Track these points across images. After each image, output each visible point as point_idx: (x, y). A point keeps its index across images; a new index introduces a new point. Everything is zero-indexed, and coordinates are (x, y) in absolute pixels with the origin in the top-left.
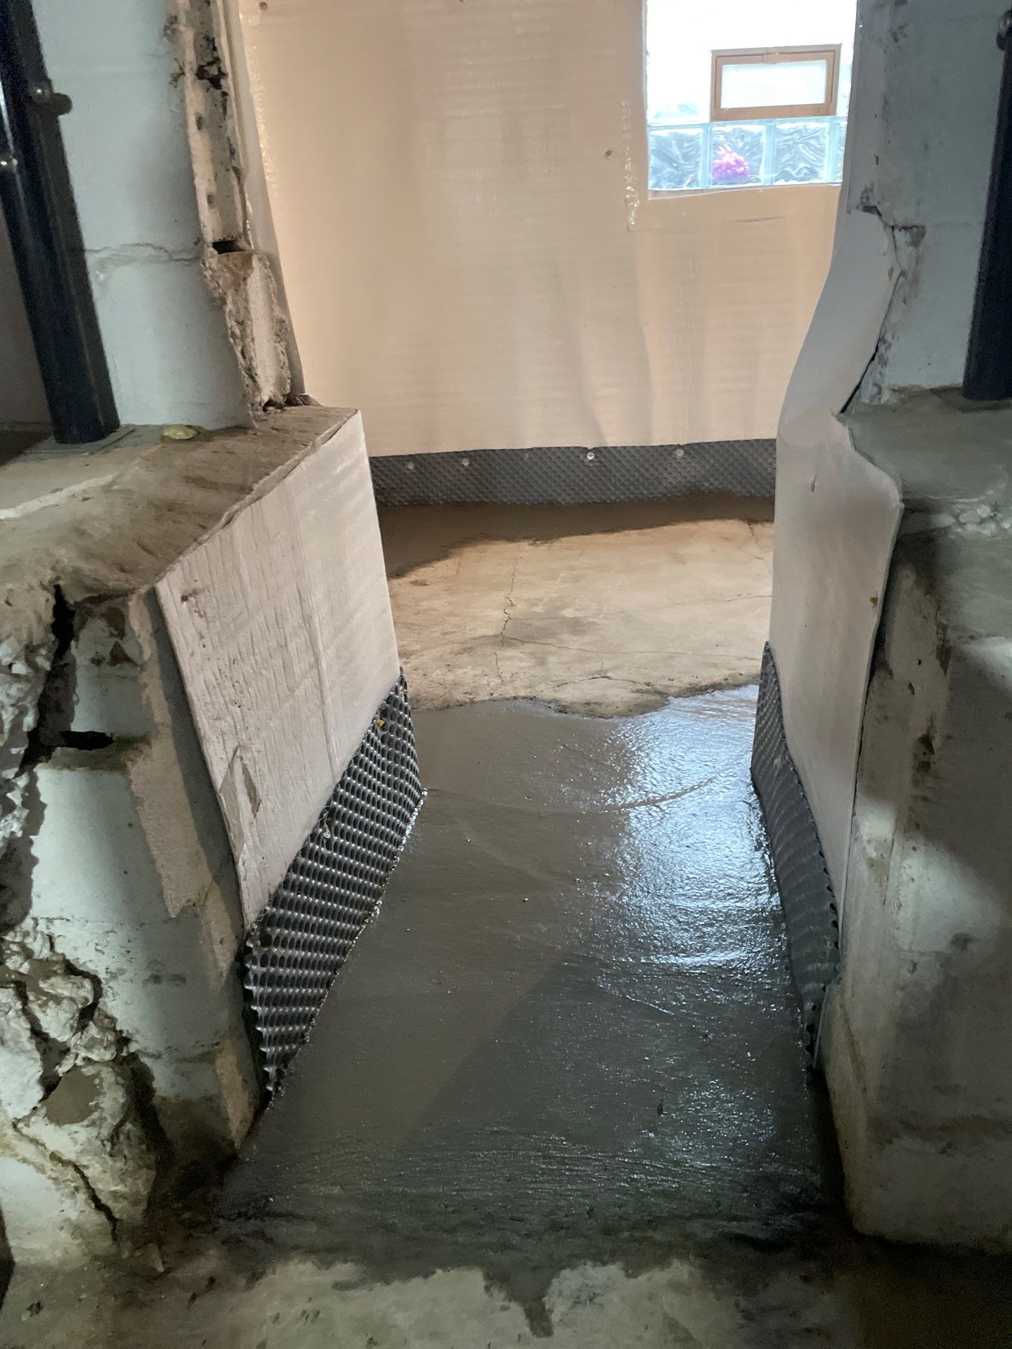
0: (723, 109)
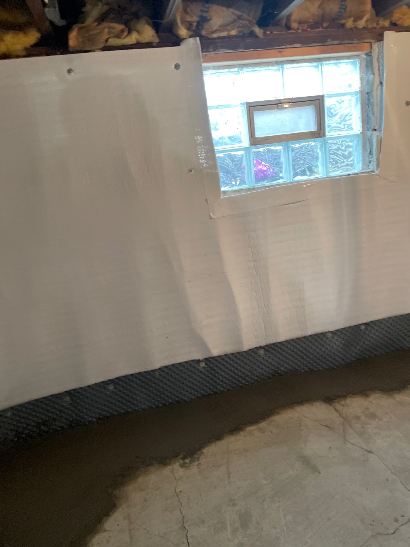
0: (257, 138)
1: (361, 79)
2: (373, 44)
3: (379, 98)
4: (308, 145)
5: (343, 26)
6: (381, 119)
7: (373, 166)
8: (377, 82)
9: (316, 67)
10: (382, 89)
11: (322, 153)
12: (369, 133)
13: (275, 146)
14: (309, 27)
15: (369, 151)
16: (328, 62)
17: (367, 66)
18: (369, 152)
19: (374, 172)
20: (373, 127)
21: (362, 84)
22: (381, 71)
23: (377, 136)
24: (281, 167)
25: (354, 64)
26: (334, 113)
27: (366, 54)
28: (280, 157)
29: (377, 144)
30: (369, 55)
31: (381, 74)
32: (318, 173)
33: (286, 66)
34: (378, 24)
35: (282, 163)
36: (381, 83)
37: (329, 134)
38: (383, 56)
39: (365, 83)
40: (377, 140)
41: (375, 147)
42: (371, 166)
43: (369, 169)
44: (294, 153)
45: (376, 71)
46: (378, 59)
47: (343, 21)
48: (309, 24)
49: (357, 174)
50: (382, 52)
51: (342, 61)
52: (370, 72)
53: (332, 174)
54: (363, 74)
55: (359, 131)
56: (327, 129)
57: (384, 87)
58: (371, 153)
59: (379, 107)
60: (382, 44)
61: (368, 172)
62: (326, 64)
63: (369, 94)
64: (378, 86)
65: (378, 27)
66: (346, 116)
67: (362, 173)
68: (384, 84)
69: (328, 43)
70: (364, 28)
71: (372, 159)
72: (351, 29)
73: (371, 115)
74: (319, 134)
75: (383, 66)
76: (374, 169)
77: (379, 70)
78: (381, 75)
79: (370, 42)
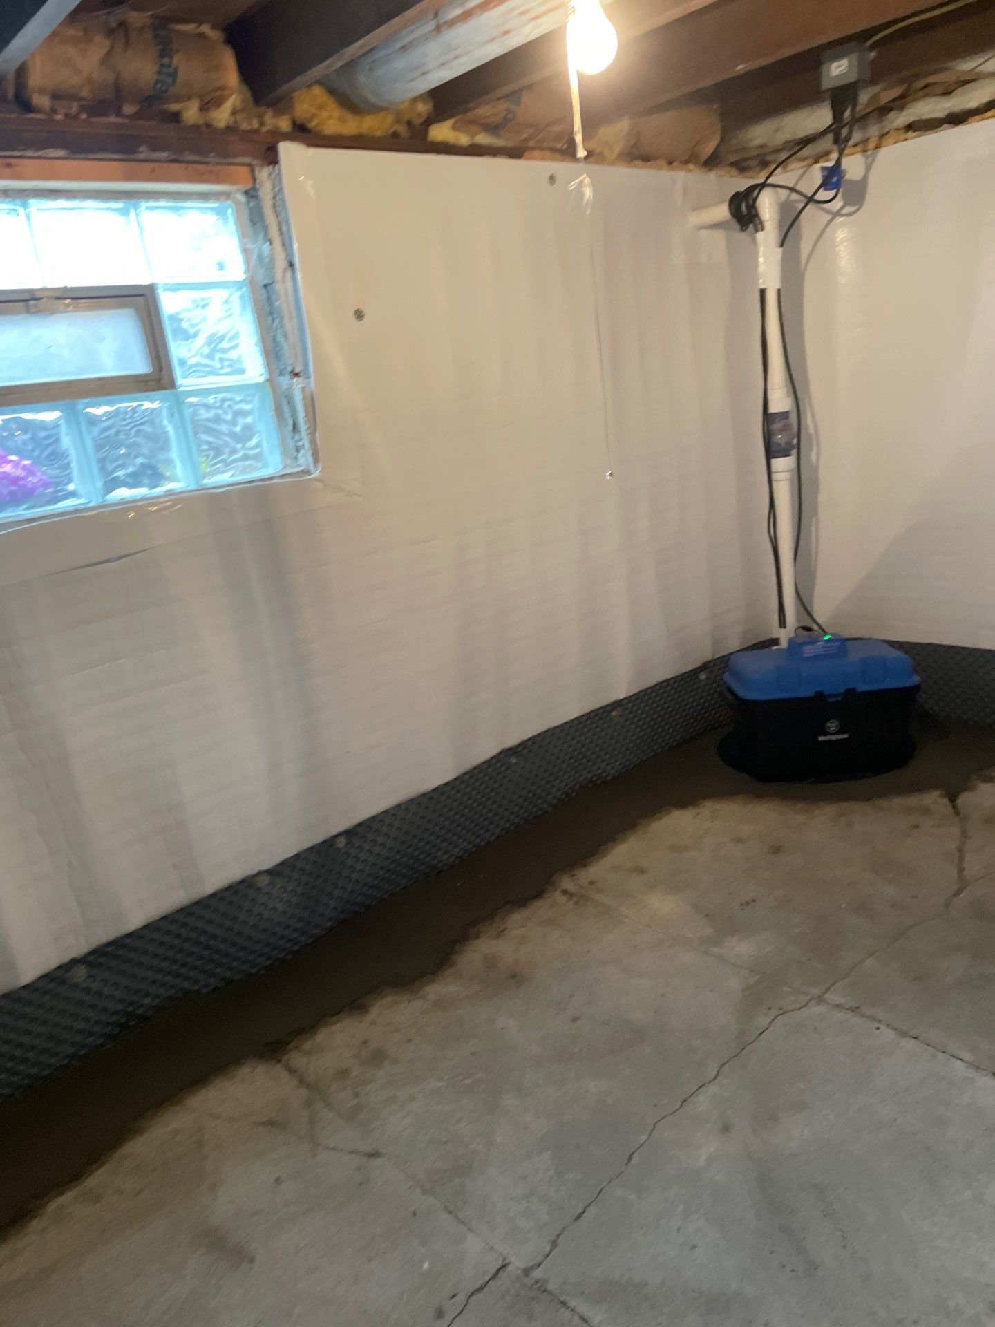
1: (245, 251)
2: (257, 169)
3: (291, 299)
4: (134, 410)
5: (176, 117)
6: (305, 349)
7: (305, 459)
8: (281, 263)
9: (124, 212)
10: (294, 279)
11: (176, 428)
12: (285, 381)
13: (38, 411)
14: (82, 108)
15: (290, 422)
16: (151, 203)
17: (253, 222)
18: (290, 427)
19: (310, 474)
20: (289, 369)
21: (247, 261)
22: (286, 236)
23: (303, 389)
24: (67, 466)
25: (220, 213)
26: (192, 331)
27: (246, 192)
28: (57, 440)
29: (305, 406)
30: (251, 194)
31: (287, 242)
32: (171, 479)
33: (35, 204)
34: (262, 124)
35: (65, 455)
36: (291, 265)
37: (184, 382)
38: (283, 200)
39: (253, 262)
40: (304, 399)
41: (301, 415)
42: (302, 460)
43: (298, 466)
44: (96, 430)
45: (274, 232)
46: (274, 206)
47: (174, 107)
48: (83, 103)
49: (271, 478)
50: (281, 190)
51: (188, 204)
52: (261, 236)
53: (208, 482)
54: (246, 240)
55: (261, 375)
56: (178, 371)
57: (299, 275)
58: (295, 426)
59: (295, 321)
60: (277, 172)
61: (297, 473)
62: (147, 208)
63: (269, 287)
64: (285, 271)
65: (264, 130)
66: (222, 338)
67: (282, 476)
68: (298, 266)
69: (142, 156)
70: (230, 129)
71: (300, 443)
72: (196, 128)
73: (280, 338)
74: (159, 380)
75: (287, 222)
76: (308, 465)
77: (281, 234)
78: (287, 246)
79: (250, 165)
